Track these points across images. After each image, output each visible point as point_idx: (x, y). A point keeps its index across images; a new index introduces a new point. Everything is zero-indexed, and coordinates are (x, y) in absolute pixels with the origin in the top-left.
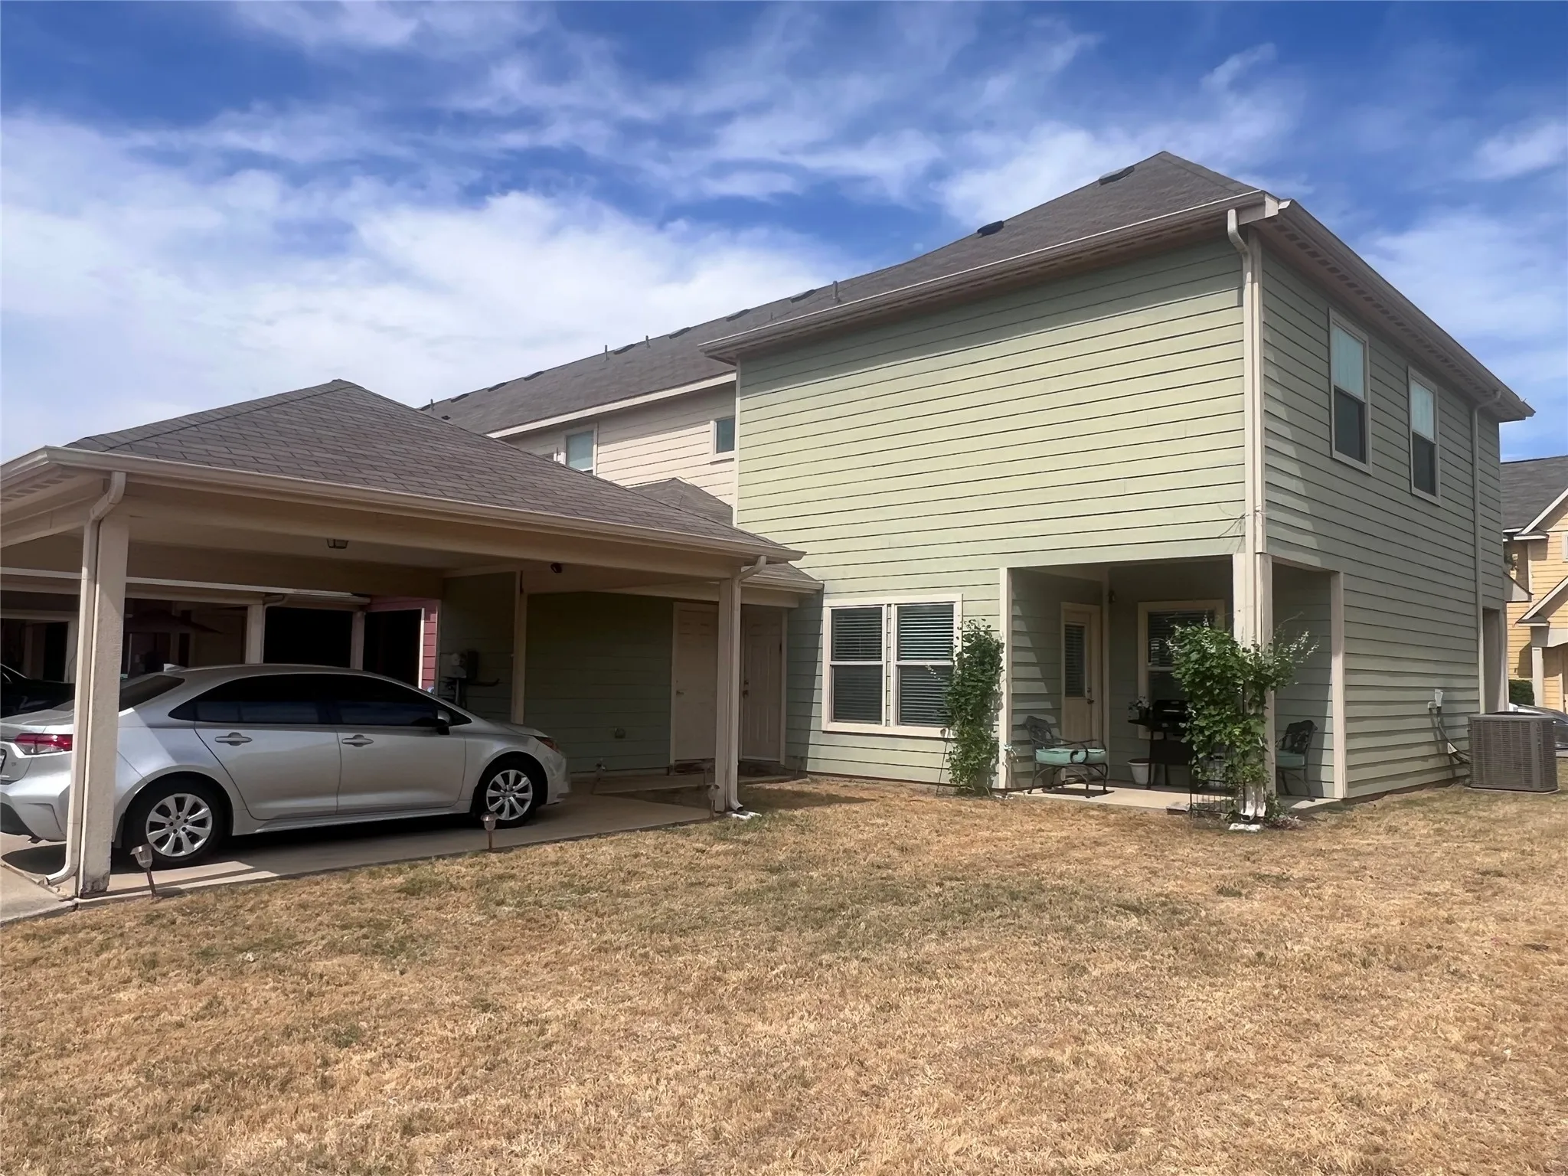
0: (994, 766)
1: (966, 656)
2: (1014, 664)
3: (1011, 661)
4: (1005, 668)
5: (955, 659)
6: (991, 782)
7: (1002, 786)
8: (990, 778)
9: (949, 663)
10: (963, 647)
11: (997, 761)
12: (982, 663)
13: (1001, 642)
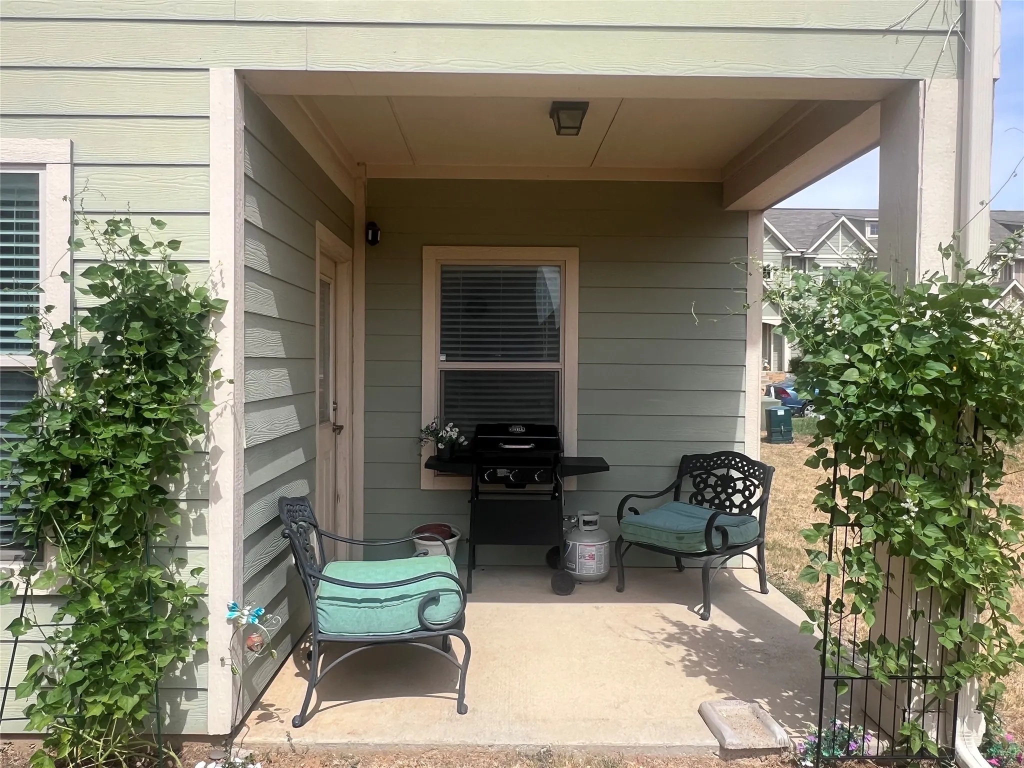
0: (188, 670)
1: (85, 336)
2: (251, 362)
3: (242, 355)
4: (228, 374)
5: (46, 344)
6: (180, 717)
7: (220, 726)
8: (175, 706)
9: (24, 360)
10: (74, 308)
11: (202, 656)
12: (155, 362)
13: (212, 296)
